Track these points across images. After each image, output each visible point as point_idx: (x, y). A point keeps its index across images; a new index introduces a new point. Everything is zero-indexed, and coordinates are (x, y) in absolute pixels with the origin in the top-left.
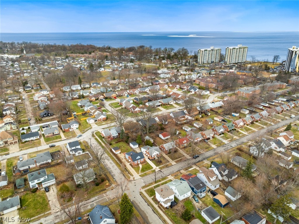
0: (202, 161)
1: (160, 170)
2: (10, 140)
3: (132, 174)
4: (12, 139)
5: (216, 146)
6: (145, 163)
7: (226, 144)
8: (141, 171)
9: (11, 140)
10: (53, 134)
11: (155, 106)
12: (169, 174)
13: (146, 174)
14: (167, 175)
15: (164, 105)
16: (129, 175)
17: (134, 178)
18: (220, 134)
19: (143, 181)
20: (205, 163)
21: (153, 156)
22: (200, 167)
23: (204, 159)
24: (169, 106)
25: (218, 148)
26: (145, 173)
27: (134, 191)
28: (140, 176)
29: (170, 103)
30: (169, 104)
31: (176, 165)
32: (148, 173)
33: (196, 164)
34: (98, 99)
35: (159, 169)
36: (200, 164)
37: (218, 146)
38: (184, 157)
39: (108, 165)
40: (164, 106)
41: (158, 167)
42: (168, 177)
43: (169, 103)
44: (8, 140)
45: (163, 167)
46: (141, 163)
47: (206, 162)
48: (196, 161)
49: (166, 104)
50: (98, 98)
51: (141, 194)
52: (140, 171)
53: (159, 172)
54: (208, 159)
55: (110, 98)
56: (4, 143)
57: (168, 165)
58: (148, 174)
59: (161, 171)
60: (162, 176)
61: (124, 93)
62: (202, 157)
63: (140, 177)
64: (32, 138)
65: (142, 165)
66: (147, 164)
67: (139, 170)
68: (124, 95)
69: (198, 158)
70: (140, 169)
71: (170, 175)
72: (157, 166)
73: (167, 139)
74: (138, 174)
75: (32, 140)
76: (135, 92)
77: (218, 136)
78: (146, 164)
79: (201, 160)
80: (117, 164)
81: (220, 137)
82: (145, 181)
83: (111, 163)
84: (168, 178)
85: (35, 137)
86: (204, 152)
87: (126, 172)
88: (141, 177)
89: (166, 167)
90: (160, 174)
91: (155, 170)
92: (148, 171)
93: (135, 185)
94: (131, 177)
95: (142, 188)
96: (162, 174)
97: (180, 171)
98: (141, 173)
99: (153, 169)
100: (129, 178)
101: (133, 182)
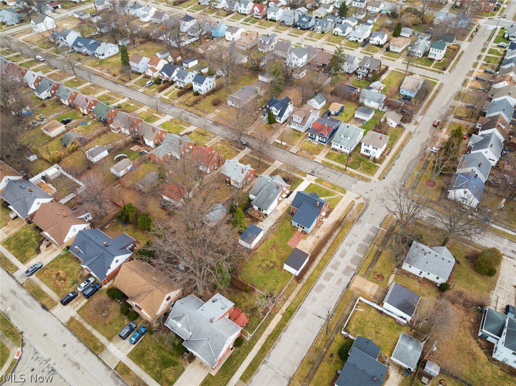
3: (351, 204)
8: (332, 196)
13: (334, 187)
16: (355, 207)
17: (357, 198)
19: (354, 185)
26: (333, 189)
28: (345, 192)
32: (329, 185)
35: (309, 176)
41: (304, 178)
42: (320, 162)
45: (300, 172)
51: (382, 178)
52: (334, 197)
53: (315, 174)
58: (332, 185)
59: (310, 172)
63: (348, 192)
71: (314, 160)
72: (303, 180)
74: (342, 197)
82: (352, 183)
84: (322, 161)
90: (321, 172)
91: (316, 181)
92: (326, 188)
93: (371, 190)
94: (357, 202)
95: (370, 180)
96: (317, 169)
97: (295, 153)
98: (337, 194)
99: (314, 182)
100: (362, 204)
101: (366, 196)
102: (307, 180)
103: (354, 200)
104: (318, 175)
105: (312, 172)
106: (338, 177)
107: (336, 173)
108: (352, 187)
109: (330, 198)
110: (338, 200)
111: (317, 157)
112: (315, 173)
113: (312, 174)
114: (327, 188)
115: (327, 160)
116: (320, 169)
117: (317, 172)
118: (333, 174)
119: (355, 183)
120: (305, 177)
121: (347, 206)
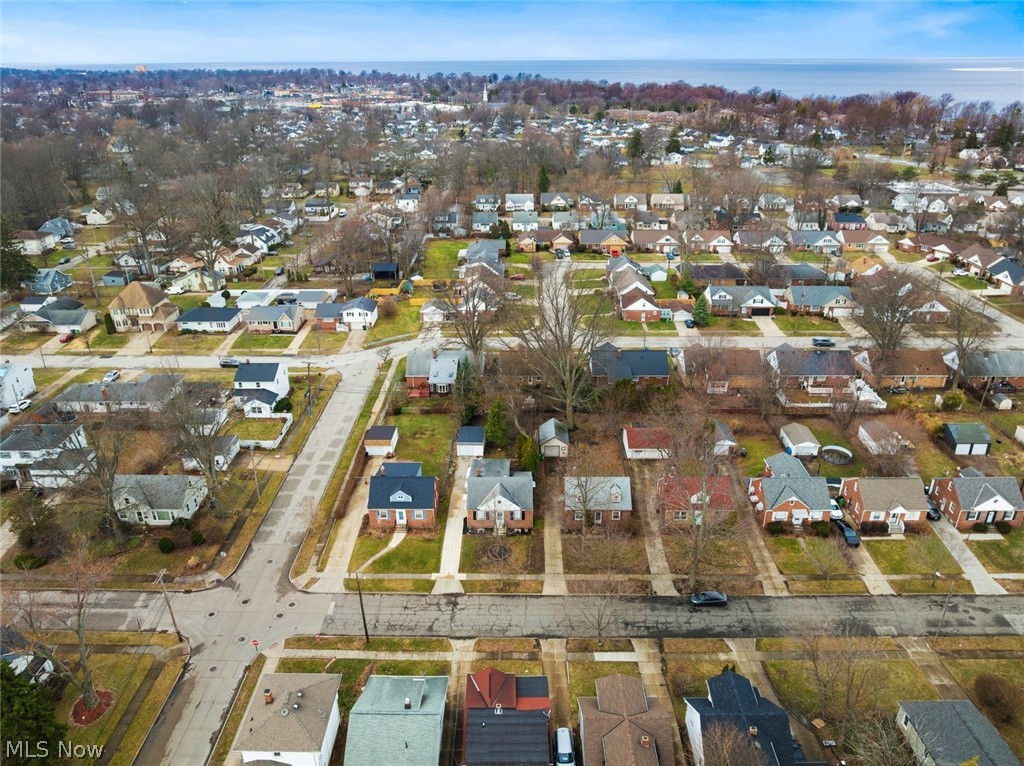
0: (720, 635)
1: (457, 595)
2: (143, 315)
3: (325, 562)
4: (151, 314)
5: (892, 583)
6: (426, 535)
7: (971, 597)
8: (374, 562)
9: (147, 315)
10: (276, 327)
11: (744, 312)
12: (472, 633)
13: (378, 587)
14: (458, 634)
15: (794, 314)
16: (314, 559)
17: (313, 581)
18: (980, 528)
20: (722, 657)
21: (480, 516)
22: (671, 665)
23: (745, 632)
24: (816, 321)
25: (893, 600)
26: (381, 581)
27: (243, 639)
28: (348, 584)
29: (831, 309)
30: (820, 315)
31: (560, 601)
32: (393, 585)
33: (667, 641)
34: (546, 248)
35: (457, 588)
36: (692, 648)
37: (901, 590)
38: (647, 577)
39: (293, 488)
40: (792, 319)
41: (464, 576)
42: (453, 643)
43: (823, 308)
44: (140, 315)
45: (485, 587)
46: (409, 529)
47: (735, 656)
48: (685, 628)
49: (808, 313)
50: (548, 243)
51: (255, 666)
52: (370, 562)
53: (443, 601)
54: (766, 640)
55: (595, 252)
56: (129, 322)
57: (517, 584)
58: (388, 590)
59: (459, 600)
60: (431, 628)
61: (663, 241)
62: (746, 615)
63: (340, 588)
64: (205, 326)
65: (405, 540)
66: (432, 544)
67: (373, 554)
68: (658, 249)
69: (714, 612)
70: (383, 552)
71: (472, 643)
72: (461, 570)
73: (649, 462)
74: (349, 571)
75: (205, 332)
76: (715, 243)
77: (962, 530)
78: (429, 540)
79: (718, 629)
80: (330, 495)
81: (967, 541)
82: (337, 617)
83: (314, 485)
84: (447, 648)
85: (214, 324)
86: (785, 593)
87: (319, 542)
88: (344, 591)
89: (502, 590)
90: (433, 613)
91: (432, 584)
92: (399, 576)
93: (280, 616)
94: (311, 572)
95: (288, 644)
96: (447, 617)
97: (542, 642)
98: (365, 572)
99: (434, 576)
100: (297, 574)
101: (292, 597)
102: (453, 577)
103: (319, 575)
104: (435, 601)
105: (455, 604)
106: (381, 621)
107: (391, 627)
108: (333, 604)
109: (378, 556)
110: (358, 557)
111: (472, 656)
112: (447, 604)
113: (452, 599)
114: (394, 576)
115: (437, 656)
116: (442, 620)
117: (443, 608)
118: (397, 619)
119: (329, 621)
120: (462, 582)
121: (331, 554)
